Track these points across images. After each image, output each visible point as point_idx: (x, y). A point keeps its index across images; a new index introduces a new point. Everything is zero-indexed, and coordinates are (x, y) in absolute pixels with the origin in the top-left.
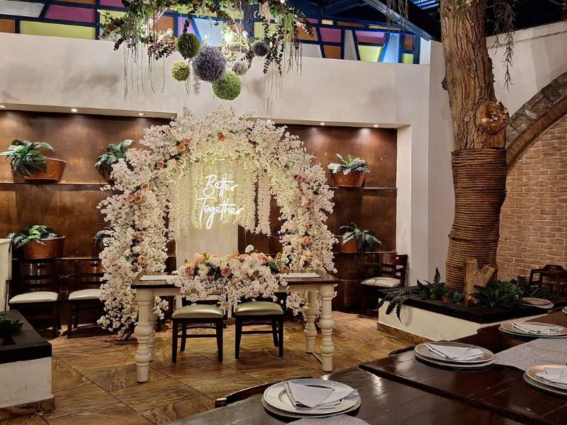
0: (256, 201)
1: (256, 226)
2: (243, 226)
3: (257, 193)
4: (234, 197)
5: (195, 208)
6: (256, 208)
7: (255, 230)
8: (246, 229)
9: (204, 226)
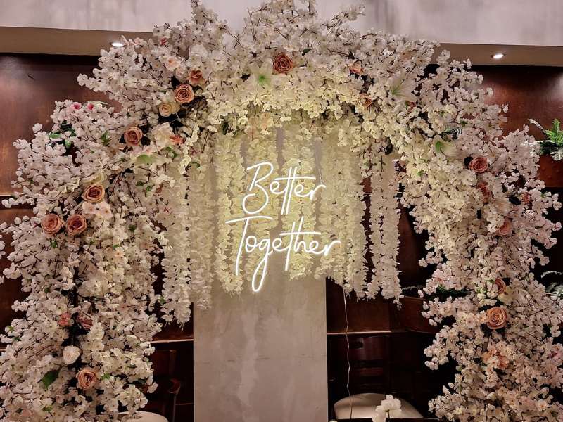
0: (366, 222)
1: (369, 280)
2: (339, 281)
3: (368, 205)
4: (317, 213)
5: (224, 243)
6: (368, 239)
7: (366, 289)
8: (347, 288)
9: (246, 284)
